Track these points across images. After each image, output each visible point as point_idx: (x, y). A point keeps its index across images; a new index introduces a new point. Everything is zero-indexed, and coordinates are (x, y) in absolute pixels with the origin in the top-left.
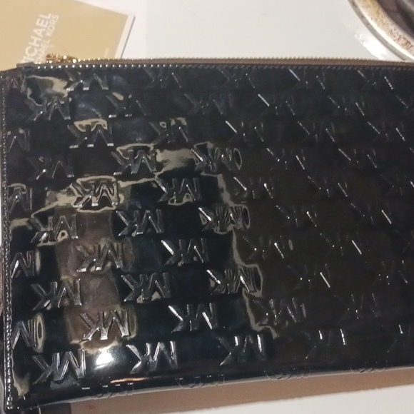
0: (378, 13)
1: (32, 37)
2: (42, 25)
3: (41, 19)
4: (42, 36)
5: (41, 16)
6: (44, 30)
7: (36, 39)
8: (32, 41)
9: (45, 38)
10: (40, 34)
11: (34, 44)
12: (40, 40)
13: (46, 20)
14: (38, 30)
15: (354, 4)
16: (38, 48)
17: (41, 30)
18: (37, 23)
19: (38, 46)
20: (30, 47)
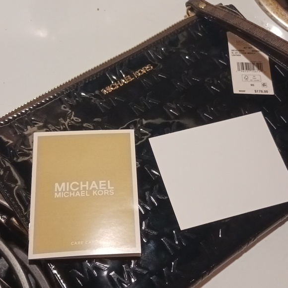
0: (277, 8)
1: (87, 182)
2: (101, 185)
3: (107, 183)
4: (91, 189)
5: (109, 182)
6: (97, 188)
7: (87, 186)
8: (84, 183)
9: (90, 192)
10: (92, 187)
11: (82, 186)
12: (87, 189)
13: (107, 186)
14: (95, 184)
15: (260, 4)
16: (79, 190)
17: (96, 186)
18: (100, 182)
19: (81, 189)
20: (78, 184)
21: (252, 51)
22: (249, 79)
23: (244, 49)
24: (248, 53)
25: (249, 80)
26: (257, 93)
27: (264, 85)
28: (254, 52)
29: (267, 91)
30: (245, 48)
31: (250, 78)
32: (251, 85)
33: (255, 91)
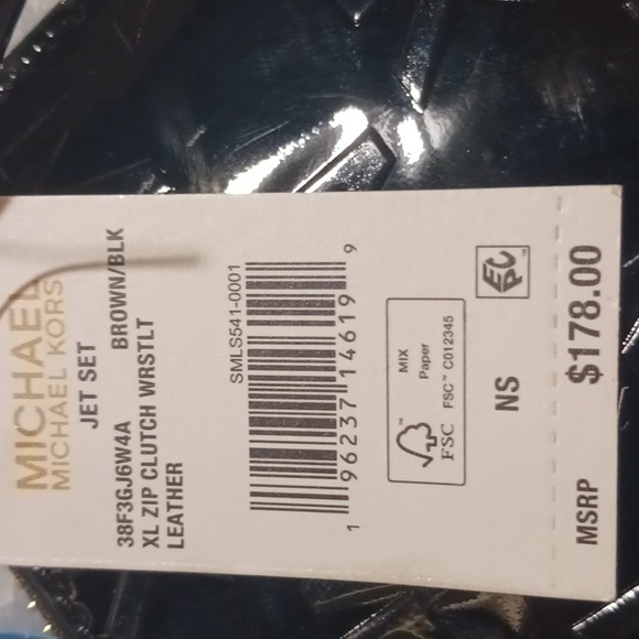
21: (119, 344)
22: (440, 419)
23: (107, 420)
24: (147, 389)
25: (452, 418)
26: (609, 365)
27: (502, 277)
28: (133, 334)
29: (583, 263)
30: (89, 415)
31: (419, 400)
32: (507, 404)
33: (575, 376)
